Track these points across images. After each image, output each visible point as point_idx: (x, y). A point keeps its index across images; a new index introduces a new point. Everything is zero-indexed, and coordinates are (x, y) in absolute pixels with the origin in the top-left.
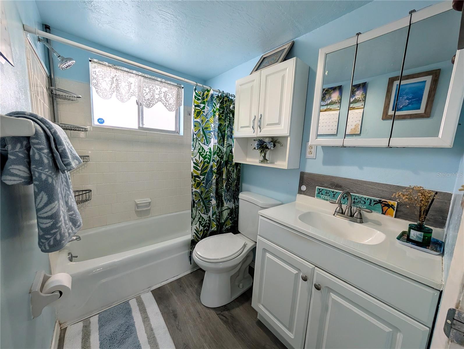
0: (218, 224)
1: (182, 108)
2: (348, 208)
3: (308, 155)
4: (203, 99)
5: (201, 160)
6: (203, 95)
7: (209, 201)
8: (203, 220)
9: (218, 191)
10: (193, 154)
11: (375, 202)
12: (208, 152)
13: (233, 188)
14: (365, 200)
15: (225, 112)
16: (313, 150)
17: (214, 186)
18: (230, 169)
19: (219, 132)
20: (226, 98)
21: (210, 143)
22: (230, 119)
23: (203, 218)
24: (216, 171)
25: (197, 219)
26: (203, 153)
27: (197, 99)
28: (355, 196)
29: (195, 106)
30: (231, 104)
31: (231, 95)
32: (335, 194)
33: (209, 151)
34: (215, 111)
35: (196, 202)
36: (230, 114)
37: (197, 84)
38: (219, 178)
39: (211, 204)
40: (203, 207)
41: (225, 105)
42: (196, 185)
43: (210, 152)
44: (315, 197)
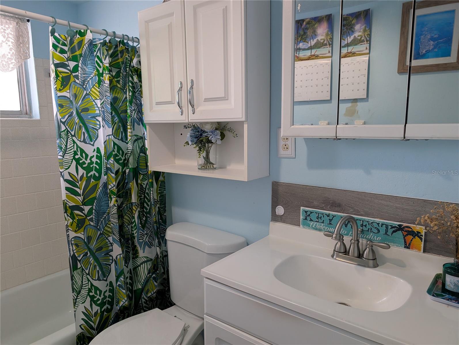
0: (130, 295)
1: (31, 62)
2: (354, 243)
3: (282, 152)
4: (73, 50)
5: (80, 174)
6: (72, 42)
7: (107, 254)
8: (98, 292)
9: (124, 230)
10: (61, 164)
11: (393, 229)
12: (93, 156)
13: (154, 217)
14: (379, 226)
15: (123, 74)
16: (289, 143)
17: (114, 221)
18: (144, 184)
19: (114, 114)
20: (121, 45)
21: (96, 140)
22: (133, 88)
23: (97, 289)
24: (115, 190)
25: (84, 292)
26: (84, 160)
27: (59, 50)
28: (363, 221)
29: (57, 66)
30: (133, 57)
31: (131, 38)
32: (332, 219)
33: (97, 155)
34: (101, 72)
35: (79, 259)
36: (134, 77)
37: (56, 21)
38: (122, 203)
39: (111, 258)
40: (95, 266)
41: (120, 60)
42: (75, 225)
43: (97, 157)
44: (300, 226)
